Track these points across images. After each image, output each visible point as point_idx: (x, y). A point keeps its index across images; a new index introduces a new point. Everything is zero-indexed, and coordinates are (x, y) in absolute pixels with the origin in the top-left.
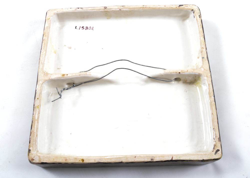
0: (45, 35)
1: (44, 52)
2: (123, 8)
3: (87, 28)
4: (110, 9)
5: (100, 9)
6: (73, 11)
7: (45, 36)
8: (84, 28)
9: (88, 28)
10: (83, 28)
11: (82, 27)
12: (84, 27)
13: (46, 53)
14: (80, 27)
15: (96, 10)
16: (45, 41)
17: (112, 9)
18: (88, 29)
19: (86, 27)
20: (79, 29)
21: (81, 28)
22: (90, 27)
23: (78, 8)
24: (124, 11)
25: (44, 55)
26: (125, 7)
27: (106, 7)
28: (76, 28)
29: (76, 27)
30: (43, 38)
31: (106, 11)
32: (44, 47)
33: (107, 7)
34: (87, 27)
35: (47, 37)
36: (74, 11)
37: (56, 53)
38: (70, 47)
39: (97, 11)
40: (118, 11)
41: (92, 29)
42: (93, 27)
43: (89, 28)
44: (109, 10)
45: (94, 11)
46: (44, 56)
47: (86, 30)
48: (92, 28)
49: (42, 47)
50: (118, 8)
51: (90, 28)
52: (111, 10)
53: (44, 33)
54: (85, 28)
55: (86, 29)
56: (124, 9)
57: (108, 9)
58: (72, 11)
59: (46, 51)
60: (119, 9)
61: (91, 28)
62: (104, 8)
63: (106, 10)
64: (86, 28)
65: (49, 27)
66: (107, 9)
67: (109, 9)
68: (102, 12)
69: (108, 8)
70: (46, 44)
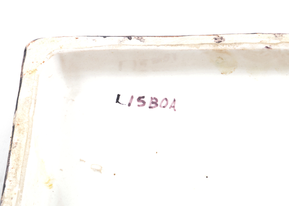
0: (20, 126)
1: (17, 189)
2: (278, 41)
3: (155, 102)
4: (235, 43)
5: (202, 44)
6: (111, 48)
7: (20, 130)
8: (144, 103)
9: (159, 103)
10: (141, 103)
11: (139, 99)
12: (143, 97)
13: (22, 191)
14: (132, 97)
15: (188, 45)
16: (20, 147)
17: (240, 43)
18: (157, 105)
19: (152, 98)
20: (129, 105)
21: (135, 102)
22: (166, 99)
23: (130, 38)
24: (279, 51)
25: (15, 197)
26: (283, 40)
27: (222, 38)
28: (119, 101)
29: (119, 96)
30: (12, 137)
31: (221, 51)
32: (16, 170)
33: (224, 37)
34: (155, 99)
35: (25, 134)
36: (114, 48)
37: (51, 186)
38: (99, 168)
39: (191, 50)
40: (261, 52)
41: (171, 107)
42: (175, 100)
43: (162, 101)
44: (231, 48)
45: (182, 50)
46: (14, 201)
47: (150, 107)
48: (170, 102)
49: (9, 171)
50: (261, 42)
51: (165, 101)
52: (239, 47)
53: (17, 119)
54: (147, 100)
55: (153, 105)
56: (282, 47)
57: (226, 44)
58: (107, 48)
59: (21, 184)
60: (263, 46)
61: (167, 104)
62: (213, 41)
63: (220, 47)
64: (153, 103)
65: (33, 102)
66: (223, 44)
67: (231, 44)
68: (206, 52)
69: (228, 39)
70: (21, 158)
